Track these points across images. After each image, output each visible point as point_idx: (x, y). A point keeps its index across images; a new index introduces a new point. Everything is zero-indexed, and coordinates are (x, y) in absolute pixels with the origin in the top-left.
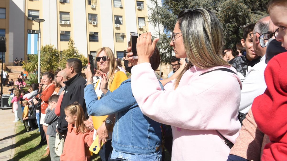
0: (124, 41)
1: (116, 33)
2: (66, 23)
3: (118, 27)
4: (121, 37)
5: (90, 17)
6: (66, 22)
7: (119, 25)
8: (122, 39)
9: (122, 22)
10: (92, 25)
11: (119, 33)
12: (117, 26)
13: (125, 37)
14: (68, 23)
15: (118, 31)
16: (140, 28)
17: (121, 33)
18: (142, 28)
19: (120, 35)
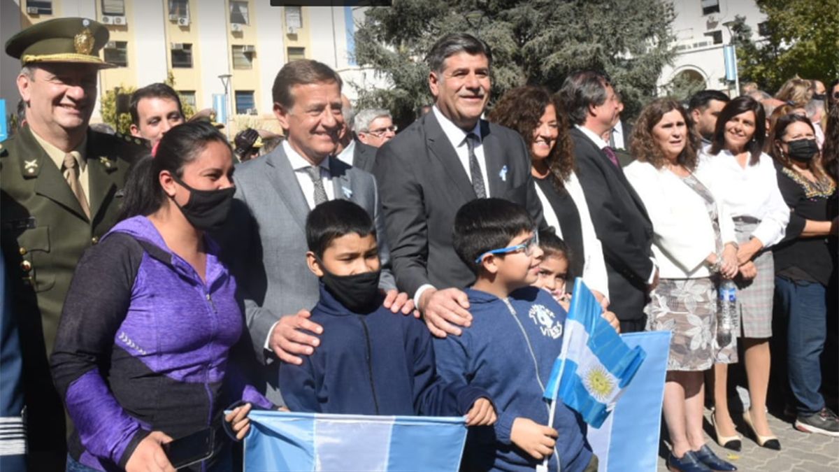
0: (251, 65)
1: (234, 47)
2: (117, 22)
3: (239, 30)
4: (244, 56)
5: (171, 5)
6: (117, 19)
7: (240, 27)
8: (246, 61)
9: (248, 17)
10: (176, 27)
11: (241, 47)
12: (237, 28)
13: (255, 56)
14: (123, 23)
15: (238, 42)
16: (289, 32)
17: (245, 46)
18: (294, 32)
19: (243, 50)
